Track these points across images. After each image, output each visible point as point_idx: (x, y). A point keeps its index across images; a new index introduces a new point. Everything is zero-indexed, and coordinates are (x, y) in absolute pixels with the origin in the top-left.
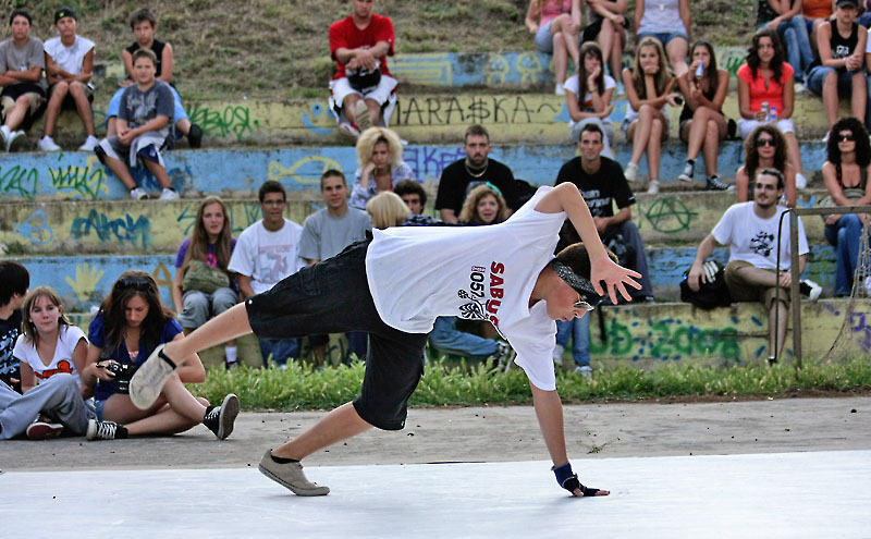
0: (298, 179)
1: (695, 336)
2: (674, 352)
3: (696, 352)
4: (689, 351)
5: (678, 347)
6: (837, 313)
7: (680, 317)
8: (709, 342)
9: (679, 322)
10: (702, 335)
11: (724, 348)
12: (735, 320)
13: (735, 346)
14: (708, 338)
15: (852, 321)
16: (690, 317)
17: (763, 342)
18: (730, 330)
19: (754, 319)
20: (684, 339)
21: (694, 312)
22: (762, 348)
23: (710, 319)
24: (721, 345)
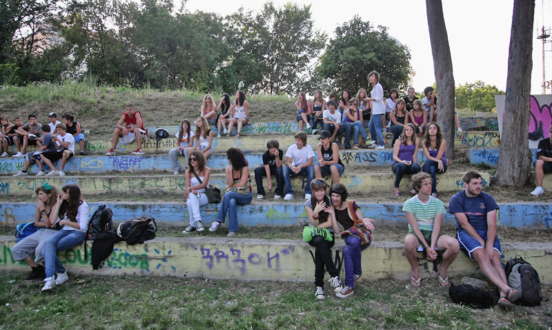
0: (90, 167)
1: (128, 257)
2: (118, 265)
3: (128, 265)
4: (125, 264)
5: (120, 263)
6: (196, 249)
7: (121, 248)
8: (134, 261)
9: (121, 250)
10: (131, 257)
11: (141, 264)
12: (147, 250)
13: (147, 263)
14: (134, 258)
15: (203, 253)
16: (126, 248)
17: (160, 262)
18: (144, 255)
19: (155, 250)
20: (123, 258)
21: (127, 247)
22: (160, 265)
23: (135, 249)
24: (140, 262)
